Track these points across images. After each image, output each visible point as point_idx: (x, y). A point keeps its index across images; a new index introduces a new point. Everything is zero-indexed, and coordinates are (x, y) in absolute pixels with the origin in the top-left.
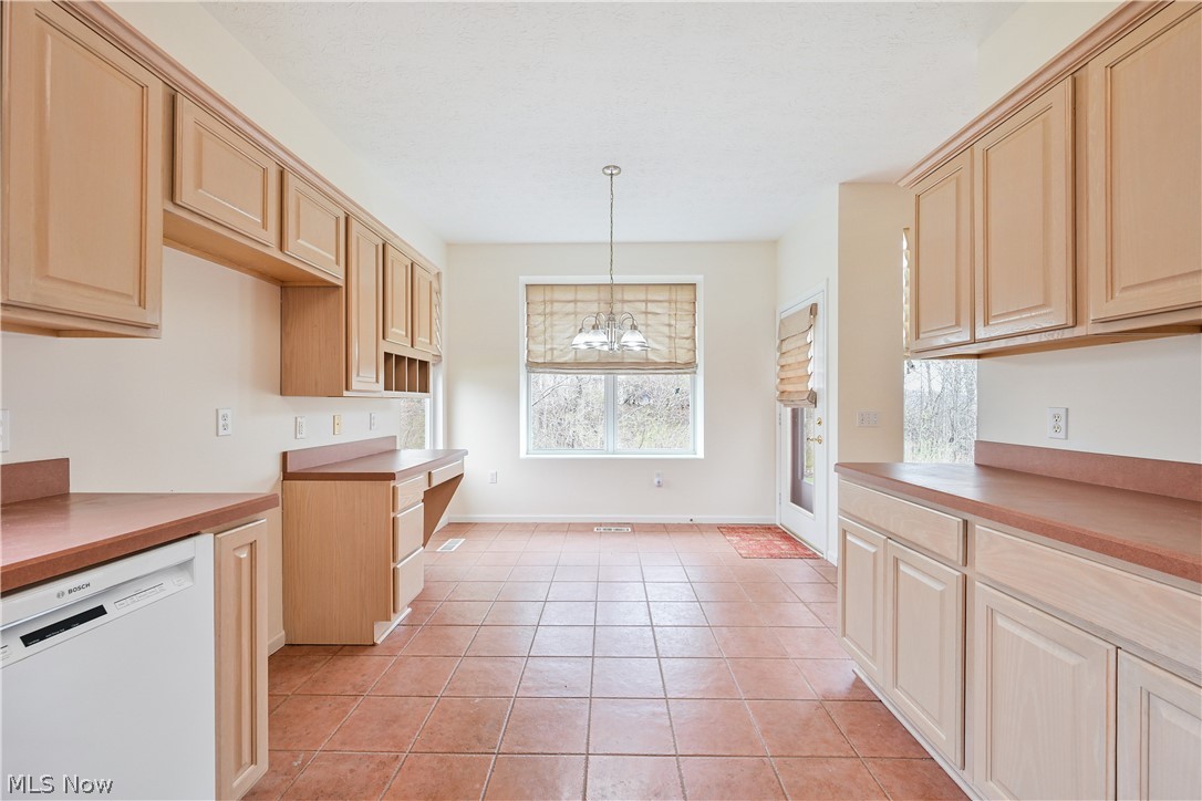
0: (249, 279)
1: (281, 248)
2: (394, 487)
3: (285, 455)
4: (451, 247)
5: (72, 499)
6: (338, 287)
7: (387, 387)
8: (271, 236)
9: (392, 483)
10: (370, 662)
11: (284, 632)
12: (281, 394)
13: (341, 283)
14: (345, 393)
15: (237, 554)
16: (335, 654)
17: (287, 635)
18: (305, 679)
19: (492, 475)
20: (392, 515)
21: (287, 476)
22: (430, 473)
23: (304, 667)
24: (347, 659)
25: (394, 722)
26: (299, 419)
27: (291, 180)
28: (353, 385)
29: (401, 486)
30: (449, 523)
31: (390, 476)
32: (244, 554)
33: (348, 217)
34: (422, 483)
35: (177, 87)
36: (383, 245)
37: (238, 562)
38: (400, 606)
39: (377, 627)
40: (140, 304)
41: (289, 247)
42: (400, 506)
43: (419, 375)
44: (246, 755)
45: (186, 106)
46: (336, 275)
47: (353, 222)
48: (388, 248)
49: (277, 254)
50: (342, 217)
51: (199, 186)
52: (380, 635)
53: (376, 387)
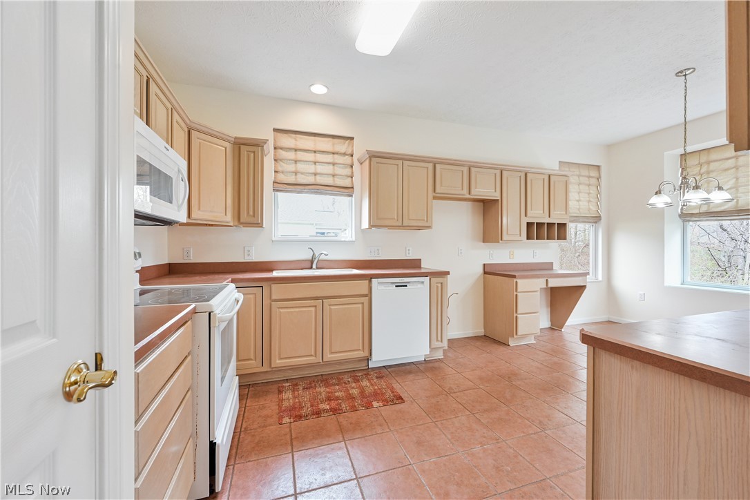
1: (470, 194)
3: (484, 264)
5: (422, 268)
6: (498, 200)
7: (529, 238)
8: (465, 191)
9: (515, 280)
11: (483, 330)
12: (484, 242)
13: (499, 198)
14: (501, 242)
15: (437, 284)
17: (485, 332)
19: (640, 295)
20: (515, 293)
21: (485, 273)
22: (547, 280)
26: (491, 252)
27: (473, 170)
28: (504, 238)
29: (520, 282)
30: (609, 322)
31: (514, 277)
32: (439, 285)
33: (502, 172)
34: (540, 283)
35: (435, 162)
36: (526, 174)
37: (437, 287)
38: (519, 333)
39: (510, 339)
40: (427, 221)
41: (472, 192)
42: (519, 290)
43: (557, 231)
44: (439, 339)
45: (438, 166)
46: (497, 196)
47: (504, 172)
48: (529, 175)
49: (468, 196)
50: (498, 173)
51: (441, 186)
52: (512, 343)
53: (520, 238)
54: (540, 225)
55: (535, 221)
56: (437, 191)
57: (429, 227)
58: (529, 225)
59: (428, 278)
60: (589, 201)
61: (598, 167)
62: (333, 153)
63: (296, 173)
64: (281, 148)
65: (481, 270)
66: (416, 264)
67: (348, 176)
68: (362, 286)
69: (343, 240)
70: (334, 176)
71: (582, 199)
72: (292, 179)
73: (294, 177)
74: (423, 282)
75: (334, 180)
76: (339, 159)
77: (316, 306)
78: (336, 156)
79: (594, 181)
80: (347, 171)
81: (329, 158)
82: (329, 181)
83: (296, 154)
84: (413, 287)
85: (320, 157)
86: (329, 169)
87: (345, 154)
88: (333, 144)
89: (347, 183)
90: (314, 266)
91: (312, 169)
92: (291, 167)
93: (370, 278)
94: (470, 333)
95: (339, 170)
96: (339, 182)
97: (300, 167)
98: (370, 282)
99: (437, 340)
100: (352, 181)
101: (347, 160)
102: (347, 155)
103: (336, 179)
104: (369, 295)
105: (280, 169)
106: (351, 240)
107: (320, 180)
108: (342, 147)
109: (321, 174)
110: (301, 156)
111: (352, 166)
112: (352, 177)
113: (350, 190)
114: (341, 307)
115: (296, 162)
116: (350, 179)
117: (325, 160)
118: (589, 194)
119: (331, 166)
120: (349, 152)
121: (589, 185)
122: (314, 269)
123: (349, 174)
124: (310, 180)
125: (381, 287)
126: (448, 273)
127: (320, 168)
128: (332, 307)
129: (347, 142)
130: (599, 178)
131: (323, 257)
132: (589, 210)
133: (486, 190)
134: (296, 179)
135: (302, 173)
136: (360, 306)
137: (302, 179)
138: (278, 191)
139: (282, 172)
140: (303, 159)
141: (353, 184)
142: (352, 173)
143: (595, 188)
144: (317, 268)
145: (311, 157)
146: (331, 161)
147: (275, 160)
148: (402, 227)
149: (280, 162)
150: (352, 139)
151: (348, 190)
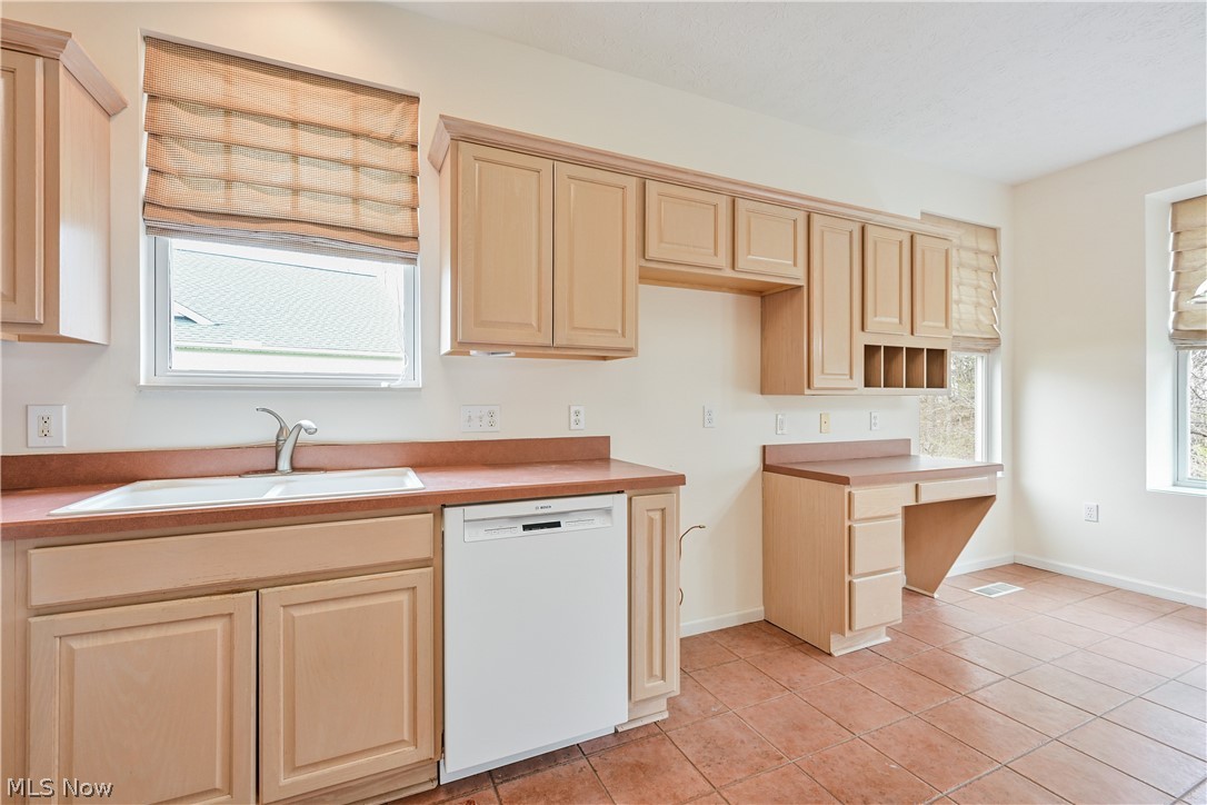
0: (730, 297)
1: (733, 268)
2: (850, 493)
3: (764, 447)
4: (1017, 189)
5: (612, 464)
6: (800, 287)
7: (867, 384)
8: (723, 260)
9: (847, 489)
10: (816, 667)
11: (762, 608)
12: (762, 393)
13: (803, 283)
14: (807, 391)
15: (651, 514)
16: (794, 645)
17: (765, 610)
18: (759, 653)
19: (1090, 509)
20: (847, 523)
21: (766, 468)
22: (917, 485)
23: (765, 643)
24: (800, 655)
25: (800, 729)
26: (779, 417)
27: (741, 204)
28: (816, 382)
29: (859, 493)
30: (1015, 564)
31: (845, 481)
32: (657, 516)
33: (810, 215)
34: (903, 496)
35: (646, 176)
36: (863, 228)
37: (651, 520)
38: (857, 625)
39: (834, 638)
40: (623, 335)
41: (740, 264)
42: (857, 514)
43: (928, 367)
44: (657, 670)
45: (652, 187)
46: (796, 275)
47: (816, 218)
48: (870, 231)
49: (729, 273)
50: (801, 218)
51: (661, 241)
52: (839, 648)
53: (849, 384)
54: (892, 352)
55: (883, 342)
56: (652, 252)
57: (629, 352)
58: (870, 351)
59: (624, 497)
60: (978, 305)
61: (994, 231)
62: (355, 135)
63: (229, 182)
64: (173, 101)
65: (757, 463)
66: (594, 451)
67: (401, 205)
68: (412, 533)
69: (384, 384)
70: (356, 200)
71: (964, 298)
72: (214, 199)
73: (220, 192)
74: (608, 511)
75: (357, 214)
76: (369, 152)
77: (230, 615)
78: (363, 144)
79: (985, 261)
80: (401, 191)
81: (342, 147)
82: (343, 213)
83: (228, 125)
84: (581, 526)
85: (308, 141)
86: (342, 179)
87: (390, 141)
88: (355, 109)
89: (399, 222)
90: (284, 464)
91: (282, 172)
92: (213, 163)
93: (438, 505)
94: (731, 617)
95: (371, 185)
96: (372, 218)
97: (243, 164)
98: (439, 516)
99: (651, 675)
100: (414, 218)
101: (400, 157)
102: (400, 144)
103: (362, 209)
104: (435, 563)
105: (168, 163)
106: (412, 384)
107: (309, 207)
108: (383, 119)
109: (314, 191)
110: (243, 129)
111: (414, 178)
112: (414, 209)
113: (407, 245)
114: (332, 607)
115: (228, 146)
116: (408, 213)
117: (326, 152)
118: (977, 287)
119: (348, 173)
120: (405, 135)
121: (977, 270)
122: (284, 473)
123: (406, 197)
124: (279, 205)
125: (476, 534)
126: (680, 480)
127: (308, 174)
128: (297, 613)
129: (399, 107)
130: (995, 255)
131: (304, 437)
132: (978, 322)
133: (772, 261)
134: (228, 199)
135: (249, 183)
136: (404, 598)
137: (244, 201)
138: (164, 231)
139: (181, 176)
140: (251, 140)
141: (415, 226)
142: (415, 195)
143: (987, 276)
144: (294, 469)
145: (281, 137)
146: (348, 156)
147: (153, 135)
148: (552, 350)
149: (172, 144)
150: (414, 99)
151: (403, 245)
